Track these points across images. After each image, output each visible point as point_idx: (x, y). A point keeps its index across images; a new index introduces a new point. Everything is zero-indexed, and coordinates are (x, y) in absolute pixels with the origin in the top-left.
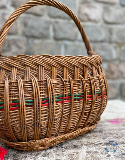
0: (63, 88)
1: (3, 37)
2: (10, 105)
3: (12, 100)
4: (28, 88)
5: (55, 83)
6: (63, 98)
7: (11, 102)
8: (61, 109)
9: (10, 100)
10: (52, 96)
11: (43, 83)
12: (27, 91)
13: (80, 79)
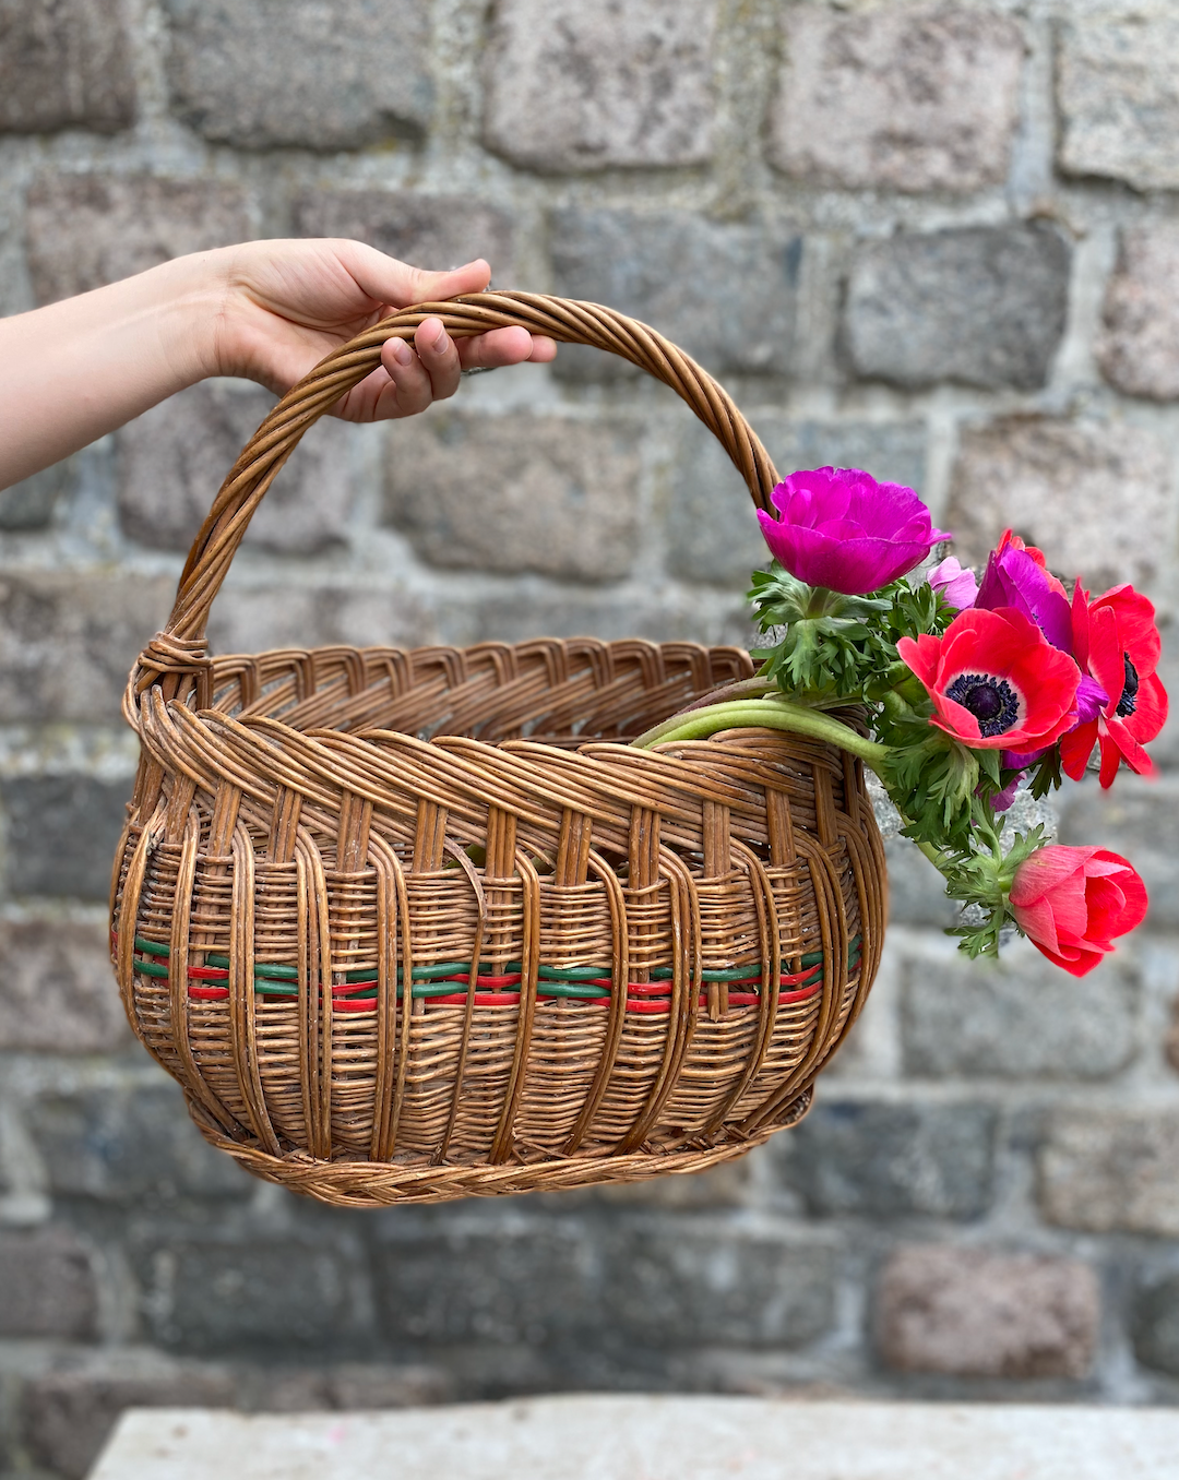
0: (474, 925)
1: (210, 571)
2: (194, 975)
3: (205, 951)
4: (278, 904)
5: (430, 898)
6: (466, 981)
7: (199, 959)
8: (457, 1037)
9: (191, 951)
10: (400, 964)
11: (354, 891)
12: (274, 921)
13: (599, 884)
